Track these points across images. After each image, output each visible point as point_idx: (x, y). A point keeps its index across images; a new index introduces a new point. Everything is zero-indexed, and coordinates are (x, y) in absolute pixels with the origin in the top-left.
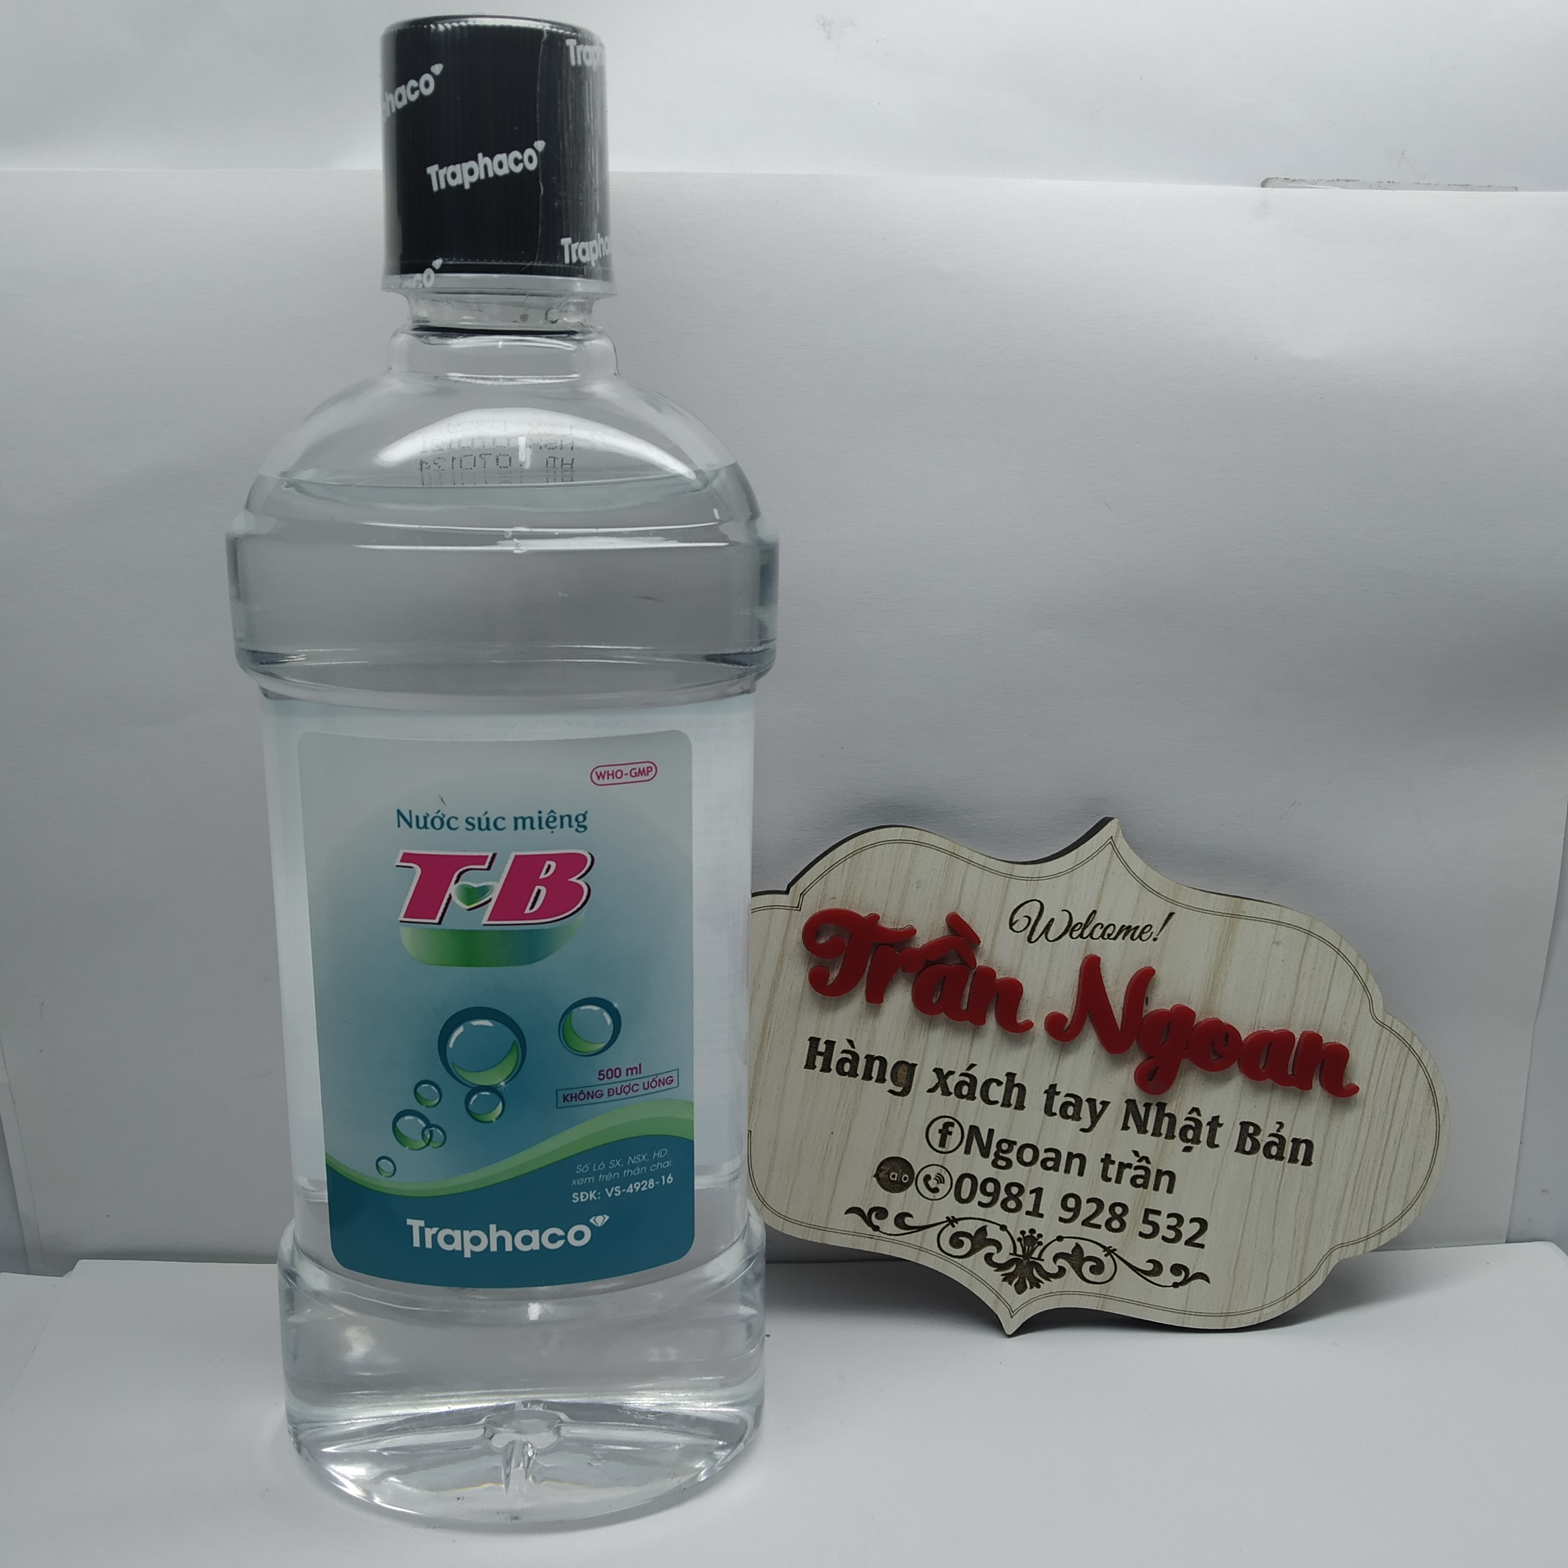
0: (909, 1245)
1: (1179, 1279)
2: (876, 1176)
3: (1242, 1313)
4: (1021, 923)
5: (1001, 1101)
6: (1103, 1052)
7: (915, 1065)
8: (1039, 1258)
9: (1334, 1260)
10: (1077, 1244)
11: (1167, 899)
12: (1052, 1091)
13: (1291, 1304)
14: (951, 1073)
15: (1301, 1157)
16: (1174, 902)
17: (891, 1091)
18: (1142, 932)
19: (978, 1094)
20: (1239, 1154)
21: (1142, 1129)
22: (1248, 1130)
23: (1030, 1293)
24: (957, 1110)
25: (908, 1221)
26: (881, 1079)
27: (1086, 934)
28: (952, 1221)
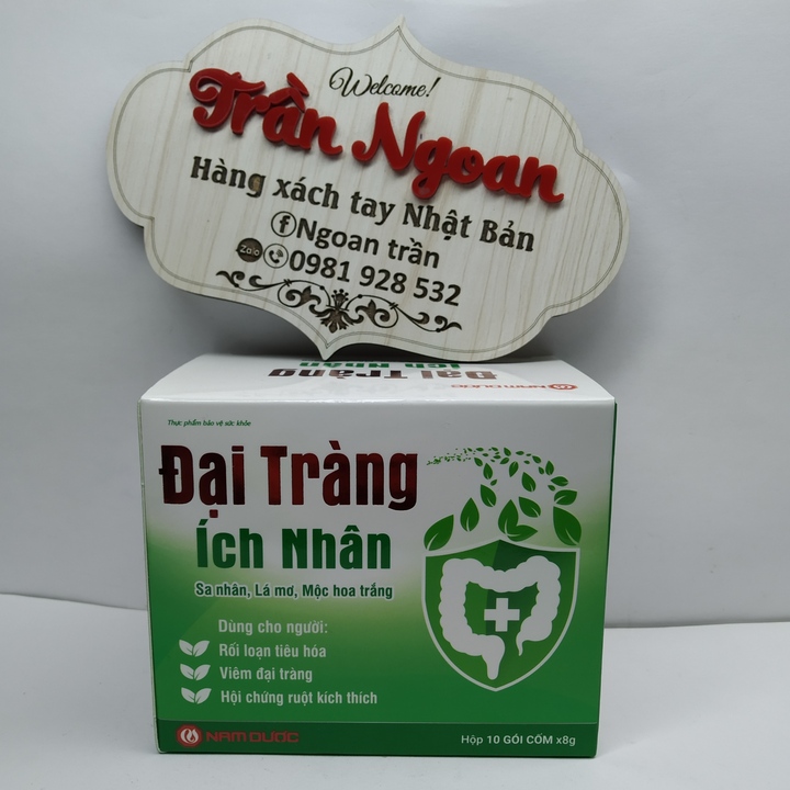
0: (258, 297)
1: (441, 326)
2: (238, 250)
3: (484, 351)
4: (338, 83)
5: (322, 202)
6: (391, 171)
7: (264, 177)
8: (346, 309)
9: (548, 317)
10: (372, 301)
11: (435, 68)
12: (356, 197)
13: (518, 345)
14: (289, 183)
15: (525, 244)
16: (440, 70)
17: (249, 194)
18: (419, 90)
19: (306, 197)
20: (483, 242)
21: (417, 224)
22: (489, 227)
23: (339, 332)
24: (292, 208)
25: (258, 281)
26: (242, 186)
27: (381, 91)
28: (288, 282)
